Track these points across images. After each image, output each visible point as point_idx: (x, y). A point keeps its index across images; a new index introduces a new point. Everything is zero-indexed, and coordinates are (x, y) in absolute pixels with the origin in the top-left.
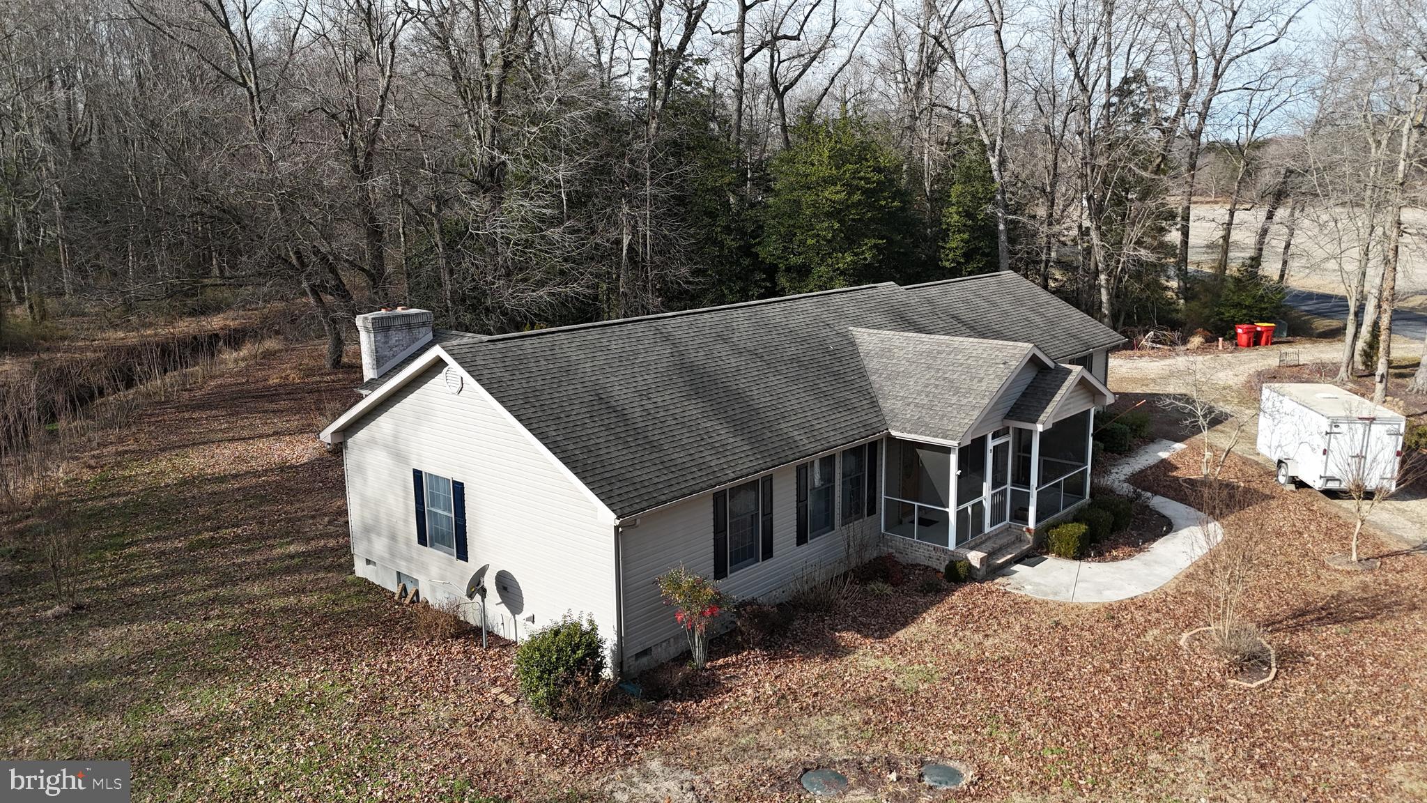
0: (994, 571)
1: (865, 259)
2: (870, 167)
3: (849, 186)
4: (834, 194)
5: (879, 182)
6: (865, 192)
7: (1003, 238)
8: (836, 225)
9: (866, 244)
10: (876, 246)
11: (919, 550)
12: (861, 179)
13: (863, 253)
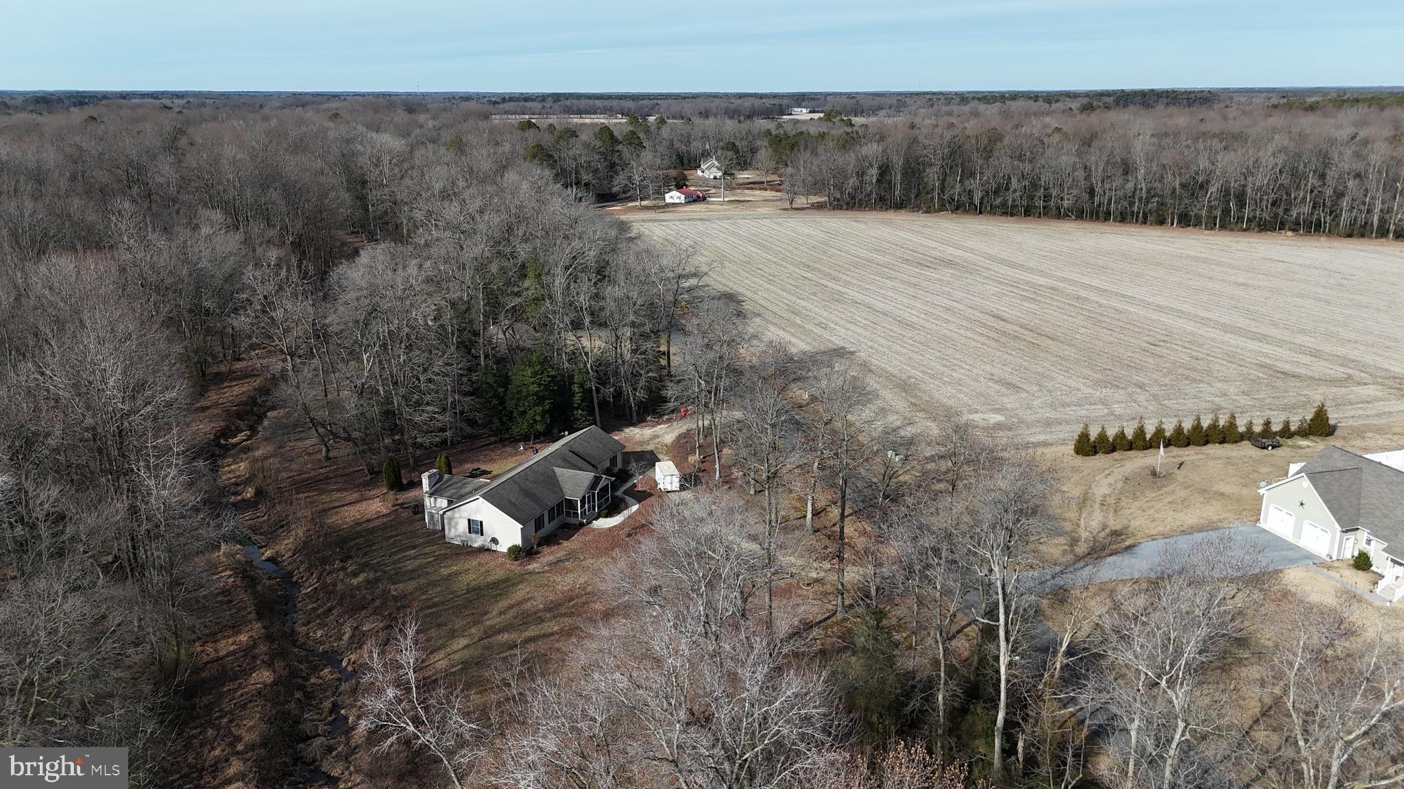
0: (590, 523)
3: (539, 385)
6: (545, 385)
11: (573, 520)
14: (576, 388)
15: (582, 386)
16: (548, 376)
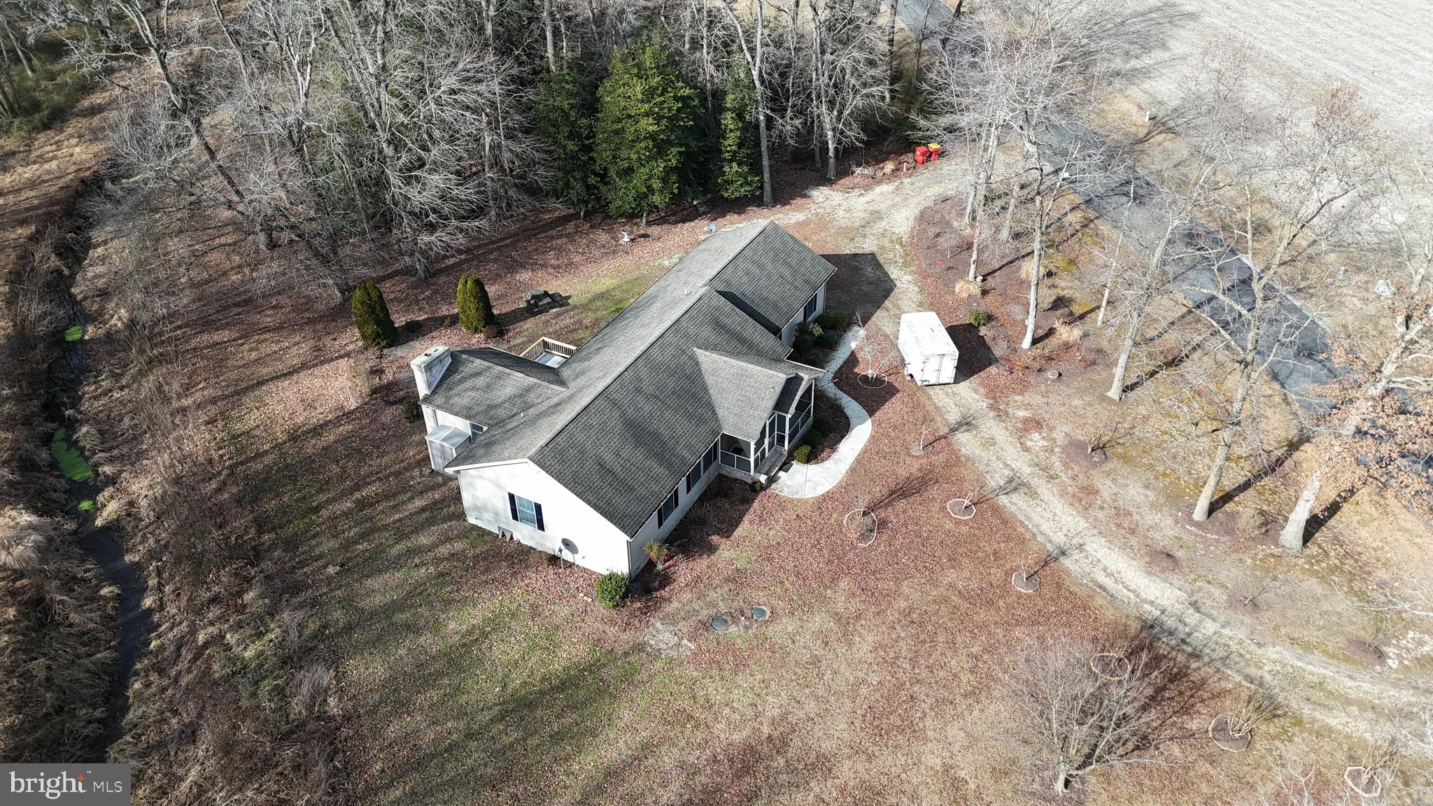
11: (737, 473)
14: (728, 120)
15: (740, 116)
16: (676, 99)
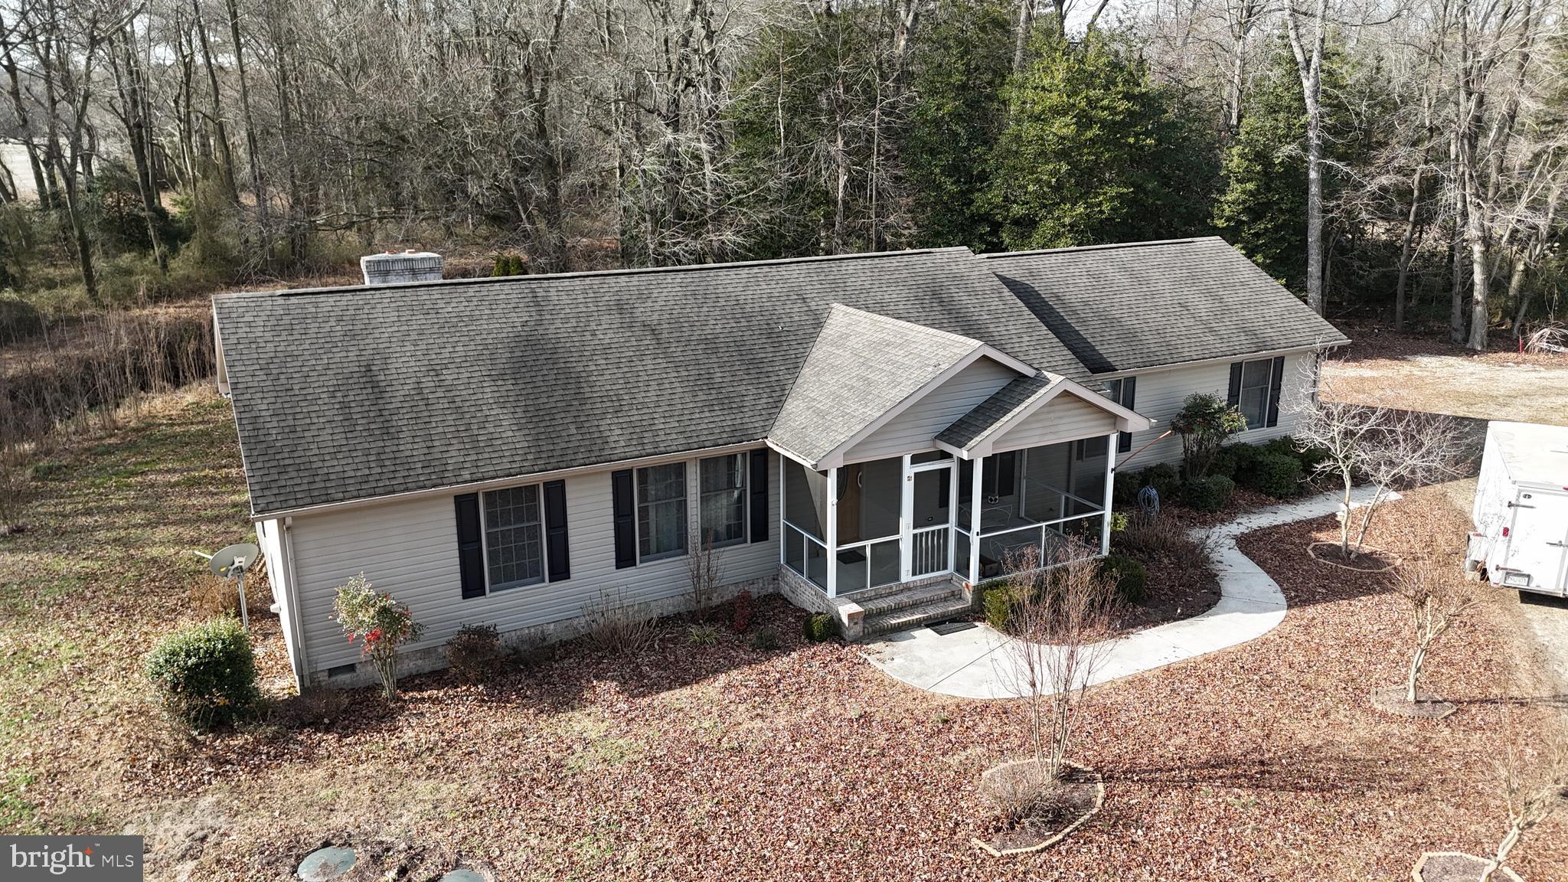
1: (1101, 212)
2: (1119, 93)
4: (1062, 127)
5: (1130, 113)
7: (1314, 189)
8: (1065, 167)
9: (1105, 194)
10: (1120, 196)
12: (1103, 108)
13: (1100, 204)
